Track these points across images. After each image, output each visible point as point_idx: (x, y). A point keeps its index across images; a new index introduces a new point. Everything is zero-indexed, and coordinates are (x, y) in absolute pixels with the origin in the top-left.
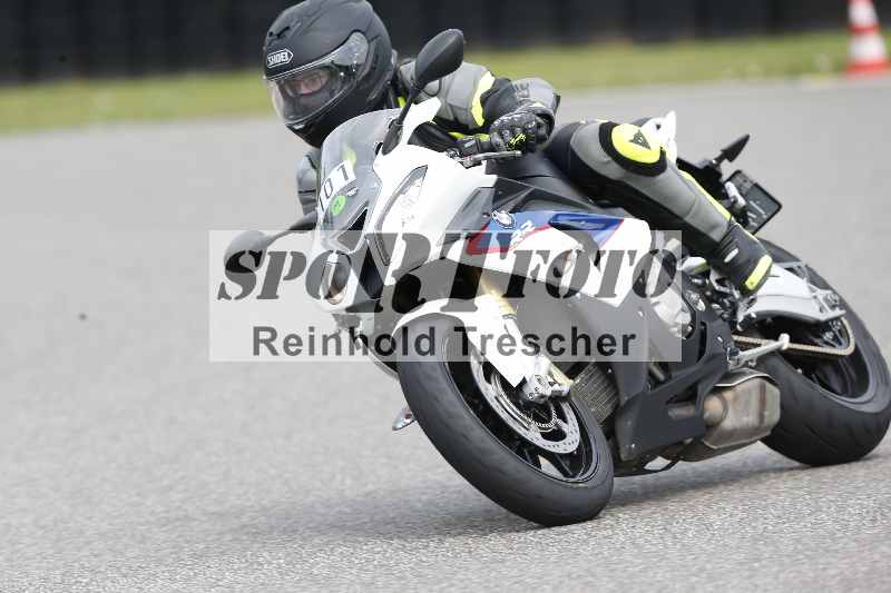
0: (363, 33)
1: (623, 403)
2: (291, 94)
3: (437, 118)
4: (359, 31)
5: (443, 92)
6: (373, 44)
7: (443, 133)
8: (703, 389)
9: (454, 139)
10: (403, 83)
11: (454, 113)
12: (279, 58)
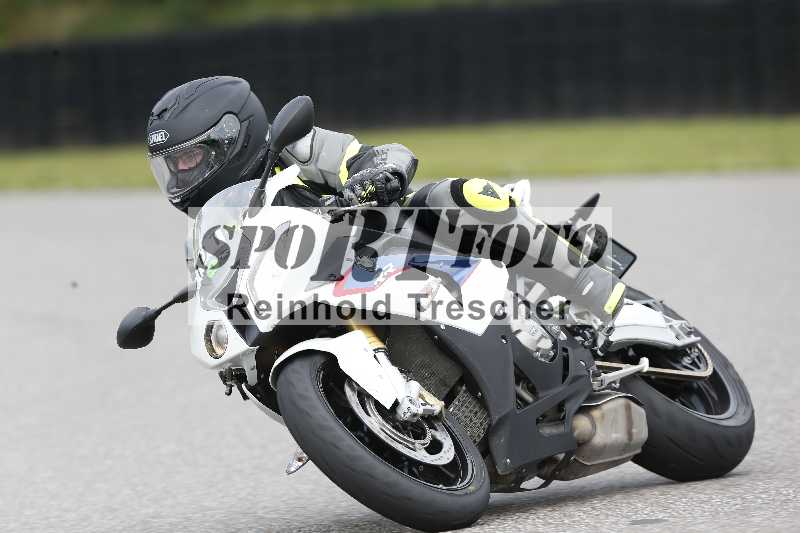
0: (235, 114)
1: (494, 423)
4: (231, 112)
5: (314, 159)
6: (246, 123)
11: (324, 177)
12: (157, 138)
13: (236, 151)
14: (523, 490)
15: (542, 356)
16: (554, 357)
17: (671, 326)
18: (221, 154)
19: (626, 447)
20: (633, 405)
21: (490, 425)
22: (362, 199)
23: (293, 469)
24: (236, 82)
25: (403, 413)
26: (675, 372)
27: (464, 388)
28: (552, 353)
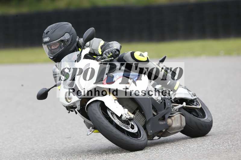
0: (68, 33)
1: (147, 121)
2: (50, 49)
3: (89, 53)
4: (67, 32)
5: (91, 46)
6: (71, 36)
7: (91, 56)
8: (167, 116)
9: (94, 58)
10: (80, 44)
11: (93, 51)
12: (46, 39)
13: (69, 43)
14: (154, 140)
15: (159, 102)
16: (162, 102)
17: (190, 94)
18: (64, 44)
19: (180, 128)
20: (182, 116)
21: (146, 121)
22: (109, 57)
23: (89, 134)
24: (67, 24)
25: (123, 118)
26: (191, 106)
27: (138, 111)
28: (161, 101)
